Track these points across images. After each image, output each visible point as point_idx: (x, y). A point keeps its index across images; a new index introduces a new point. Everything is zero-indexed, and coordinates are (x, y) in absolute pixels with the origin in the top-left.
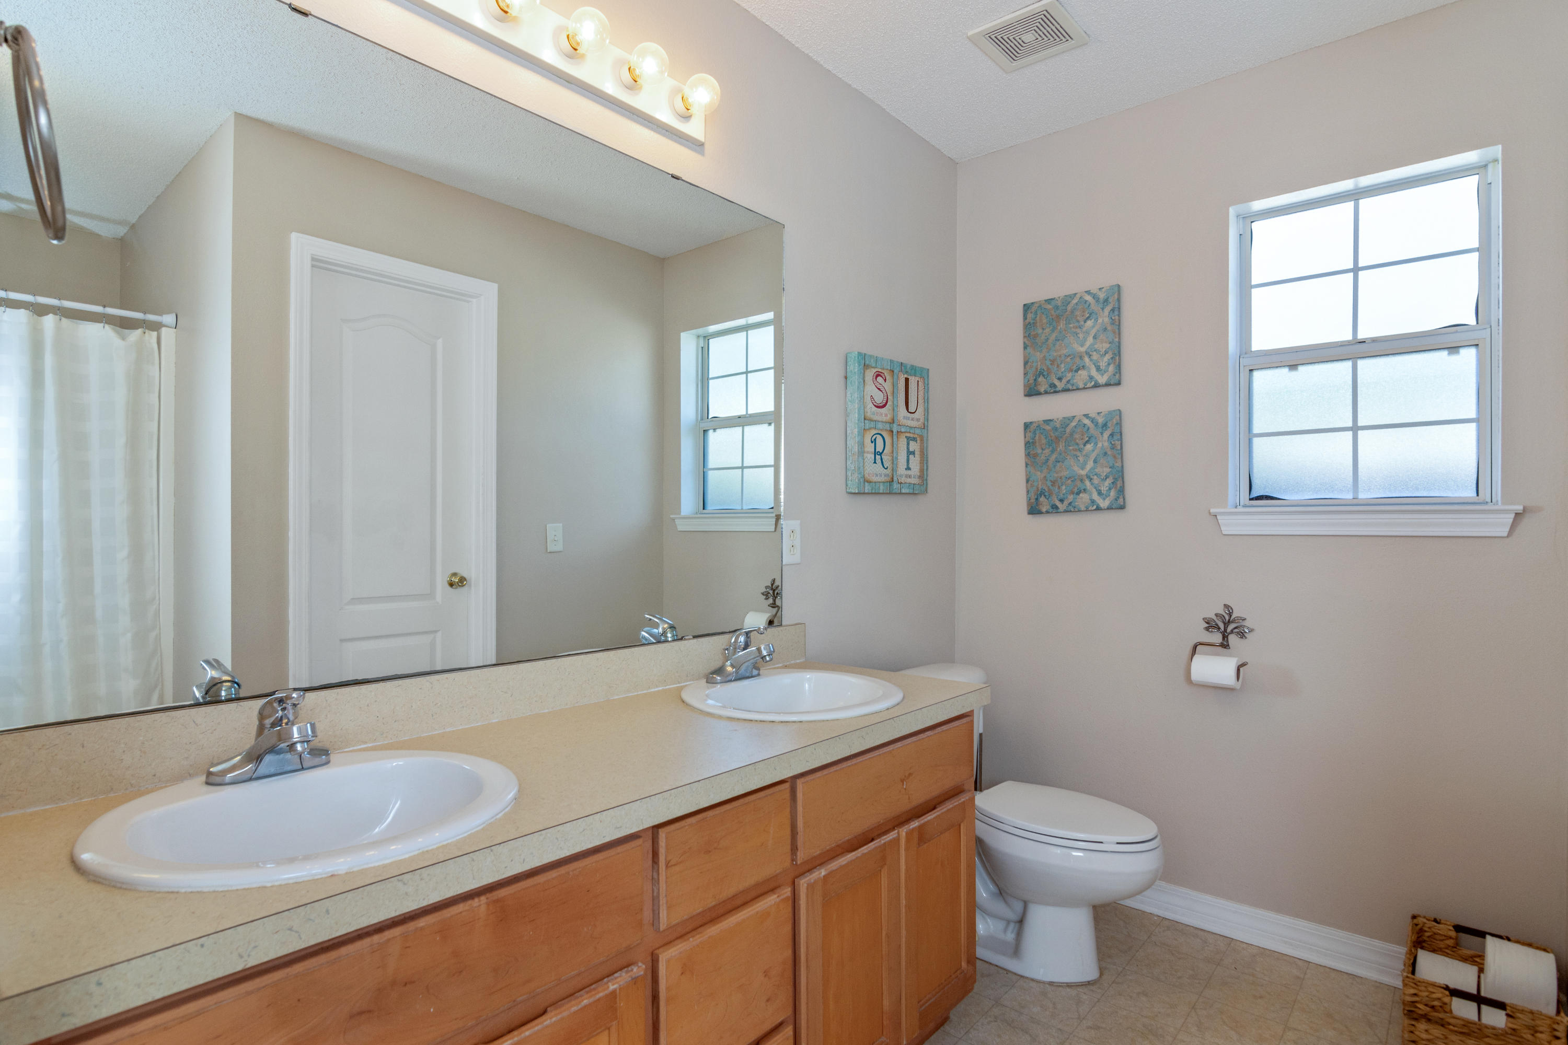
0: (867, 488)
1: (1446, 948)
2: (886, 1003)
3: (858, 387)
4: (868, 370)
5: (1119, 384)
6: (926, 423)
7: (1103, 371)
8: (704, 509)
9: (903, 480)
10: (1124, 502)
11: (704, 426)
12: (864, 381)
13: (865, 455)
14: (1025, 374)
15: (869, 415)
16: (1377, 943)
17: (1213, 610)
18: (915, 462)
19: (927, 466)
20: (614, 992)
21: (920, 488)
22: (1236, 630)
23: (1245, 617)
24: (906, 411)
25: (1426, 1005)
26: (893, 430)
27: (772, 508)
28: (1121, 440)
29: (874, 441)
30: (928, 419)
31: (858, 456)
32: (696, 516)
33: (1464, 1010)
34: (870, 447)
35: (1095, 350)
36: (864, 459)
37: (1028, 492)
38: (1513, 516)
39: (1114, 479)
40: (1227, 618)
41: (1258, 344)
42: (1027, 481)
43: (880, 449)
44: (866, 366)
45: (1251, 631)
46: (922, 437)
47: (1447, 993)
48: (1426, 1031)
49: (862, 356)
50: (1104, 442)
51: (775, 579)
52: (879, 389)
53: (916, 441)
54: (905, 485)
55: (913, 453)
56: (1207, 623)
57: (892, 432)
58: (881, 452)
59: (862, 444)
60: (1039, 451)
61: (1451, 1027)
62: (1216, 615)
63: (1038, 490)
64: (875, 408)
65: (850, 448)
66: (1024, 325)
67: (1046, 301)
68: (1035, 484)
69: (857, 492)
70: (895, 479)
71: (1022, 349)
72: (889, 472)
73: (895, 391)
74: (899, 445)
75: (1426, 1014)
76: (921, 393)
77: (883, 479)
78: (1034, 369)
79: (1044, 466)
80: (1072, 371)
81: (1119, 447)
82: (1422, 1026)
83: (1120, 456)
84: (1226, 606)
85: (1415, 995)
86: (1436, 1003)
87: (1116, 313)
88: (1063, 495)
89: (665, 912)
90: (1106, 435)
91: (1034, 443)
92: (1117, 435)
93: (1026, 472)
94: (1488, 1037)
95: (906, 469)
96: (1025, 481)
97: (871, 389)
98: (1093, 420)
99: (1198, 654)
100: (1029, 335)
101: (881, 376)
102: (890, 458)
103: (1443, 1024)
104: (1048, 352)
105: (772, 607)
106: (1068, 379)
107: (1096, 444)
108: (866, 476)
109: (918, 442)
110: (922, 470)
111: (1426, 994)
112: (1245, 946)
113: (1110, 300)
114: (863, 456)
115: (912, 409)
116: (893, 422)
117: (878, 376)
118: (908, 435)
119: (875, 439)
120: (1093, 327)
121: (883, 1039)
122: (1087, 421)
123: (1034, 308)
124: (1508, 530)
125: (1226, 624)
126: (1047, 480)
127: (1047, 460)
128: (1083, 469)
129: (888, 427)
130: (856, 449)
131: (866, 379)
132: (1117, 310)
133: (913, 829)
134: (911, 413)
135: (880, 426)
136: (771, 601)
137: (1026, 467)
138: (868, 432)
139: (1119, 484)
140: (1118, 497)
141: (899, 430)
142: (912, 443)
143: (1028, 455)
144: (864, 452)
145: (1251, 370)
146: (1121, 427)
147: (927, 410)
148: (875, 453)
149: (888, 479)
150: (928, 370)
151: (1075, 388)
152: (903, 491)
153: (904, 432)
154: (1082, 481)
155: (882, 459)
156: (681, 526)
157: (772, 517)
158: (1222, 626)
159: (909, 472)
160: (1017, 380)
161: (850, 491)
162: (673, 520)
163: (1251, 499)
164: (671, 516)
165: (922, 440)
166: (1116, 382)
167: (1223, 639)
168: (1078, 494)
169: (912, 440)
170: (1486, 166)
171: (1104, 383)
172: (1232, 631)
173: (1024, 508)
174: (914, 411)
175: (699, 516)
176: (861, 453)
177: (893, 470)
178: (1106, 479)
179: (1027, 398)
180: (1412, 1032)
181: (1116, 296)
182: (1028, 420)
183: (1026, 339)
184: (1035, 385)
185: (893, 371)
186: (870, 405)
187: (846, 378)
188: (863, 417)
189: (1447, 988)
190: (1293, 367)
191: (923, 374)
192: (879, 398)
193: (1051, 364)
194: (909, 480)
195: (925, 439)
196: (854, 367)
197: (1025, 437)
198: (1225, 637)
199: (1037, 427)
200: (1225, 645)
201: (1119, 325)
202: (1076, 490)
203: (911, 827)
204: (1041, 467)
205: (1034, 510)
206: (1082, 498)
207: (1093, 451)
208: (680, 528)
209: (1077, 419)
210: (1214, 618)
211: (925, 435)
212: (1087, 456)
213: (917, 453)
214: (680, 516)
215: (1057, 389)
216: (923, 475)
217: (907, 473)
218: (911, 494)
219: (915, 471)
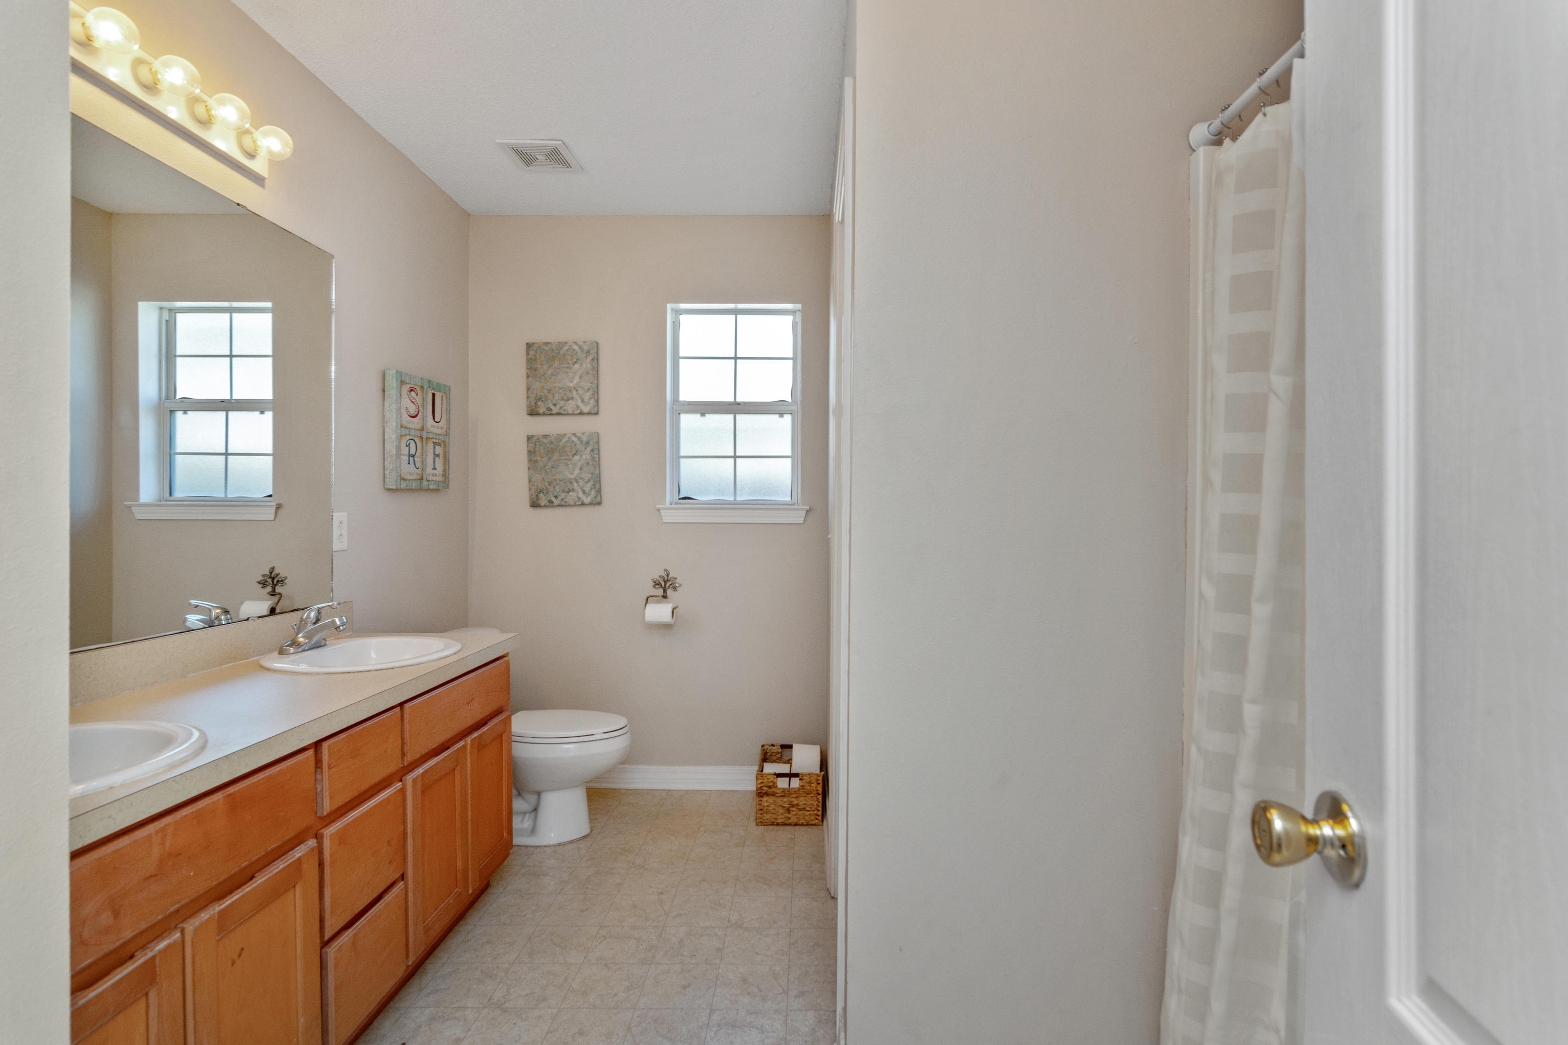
0: (403, 485)
1: (777, 760)
2: (459, 863)
3: (396, 400)
4: (404, 386)
5: (597, 413)
6: (448, 431)
7: (586, 403)
8: (170, 495)
9: (430, 478)
10: (601, 499)
11: (169, 405)
12: (401, 395)
13: (402, 457)
14: (527, 397)
15: (404, 423)
16: (746, 768)
17: (657, 573)
18: (439, 463)
19: (449, 466)
20: (300, 858)
21: (443, 485)
22: (671, 586)
23: (676, 576)
24: (433, 421)
25: (766, 787)
26: (422, 437)
27: (270, 496)
28: (599, 454)
29: (408, 446)
30: (449, 428)
31: (396, 458)
32: (160, 503)
33: (782, 783)
34: (405, 451)
35: (581, 387)
36: (400, 461)
37: (530, 489)
38: (805, 512)
39: (594, 482)
40: (666, 578)
41: (684, 396)
42: (530, 481)
43: (412, 452)
44: (402, 383)
45: (680, 585)
46: (444, 442)
47: (775, 776)
48: (767, 801)
49: (399, 373)
50: (587, 455)
51: (274, 567)
52: (412, 401)
53: (441, 446)
54: (432, 482)
55: (438, 456)
56: (655, 582)
57: (422, 438)
58: (414, 454)
59: (399, 448)
60: (539, 459)
61: (777, 795)
62: (660, 576)
63: (538, 489)
64: (410, 418)
65: (388, 450)
66: (527, 359)
67: (544, 343)
68: (536, 484)
69: (395, 488)
70: (424, 477)
71: (525, 378)
72: (419, 471)
73: (425, 403)
74: (428, 449)
75: (766, 792)
76: (444, 406)
77: (415, 477)
78: (534, 395)
79: (543, 470)
80: (564, 400)
81: (597, 460)
82: (765, 799)
83: (598, 466)
84: (666, 570)
85: (762, 783)
86: (771, 784)
87: (595, 362)
88: (558, 493)
89: (328, 801)
90: (589, 449)
91: (535, 452)
92: (596, 451)
93: (529, 474)
94: (792, 794)
95: (433, 469)
96: (528, 481)
97: (406, 402)
98: (579, 438)
99: (650, 603)
100: (531, 368)
101: (414, 391)
102: (420, 459)
103: (774, 795)
104: (546, 383)
105: (272, 595)
106: (561, 406)
107: (581, 456)
108: (402, 474)
109: (442, 446)
110: (444, 470)
111: (766, 780)
112: (677, 792)
113: (591, 352)
114: (400, 458)
115: (437, 420)
116: (422, 429)
117: (412, 390)
118: (434, 440)
119: (409, 444)
120: (579, 369)
121: (457, 890)
122: (575, 439)
123: (535, 347)
124: (803, 520)
125: (665, 582)
126: (545, 481)
127: (545, 466)
128: (572, 474)
129: (419, 433)
130: (394, 452)
131: (402, 393)
132: (596, 359)
133: (475, 738)
134: (437, 422)
135: (412, 432)
136: (269, 589)
137: (529, 470)
138: (404, 438)
139: (597, 486)
140: (597, 496)
141: (428, 437)
142: (437, 447)
143: (530, 461)
144: (401, 455)
145: (679, 413)
146: (599, 445)
147: (449, 420)
148: (410, 456)
149: (418, 477)
150: (450, 387)
151: (566, 413)
152: (431, 487)
153: (432, 438)
154: (571, 483)
155: (414, 461)
156: (139, 514)
157: (271, 506)
158: (663, 584)
159: (435, 472)
160: (521, 402)
161: (388, 487)
162: (129, 507)
163: (680, 499)
164: (126, 503)
165: (445, 445)
166: (596, 412)
167: (664, 592)
168: (568, 492)
169: (437, 445)
170: (795, 312)
171: (587, 412)
172: (669, 587)
173: (527, 503)
174: (438, 421)
175: (163, 503)
176: (398, 455)
177: (423, 470)
178: (588, 482)
179: (528, 416)
180: (760, 804)
181: (595, 350)
182: (530, 434)
183: (528, 371)
184: (536, 407)
185: (423, 387)
186: (405, 416)
187: (384, 391)
188: (400, 425)
189: (775, 774)
190: (703, 414)
191: (446, 390)
192: (413, 410)
193: (548, 393)
194: (434, 478)
195: (447, 444)
196: (392, 383)
197: (528, 447)
198: (665, 591)
199: (538, 440)
200: (665, 597)
201: (598, 371)
202: (566, 489)
203: (473, 737)
204: (540, 471)
205: (535, 505)
206: (571, 496)
207: (579, 461)
208: (138, 516)
209: (567, 436)
210: (659, 578)
211: (447, 441)
212: (575, 465)
213: (441, 456)
214: (137, 503)
215: (553, 412)
216: (445, 474)
217: (434, 472)
218: (436, 490)
219: (440, 470)
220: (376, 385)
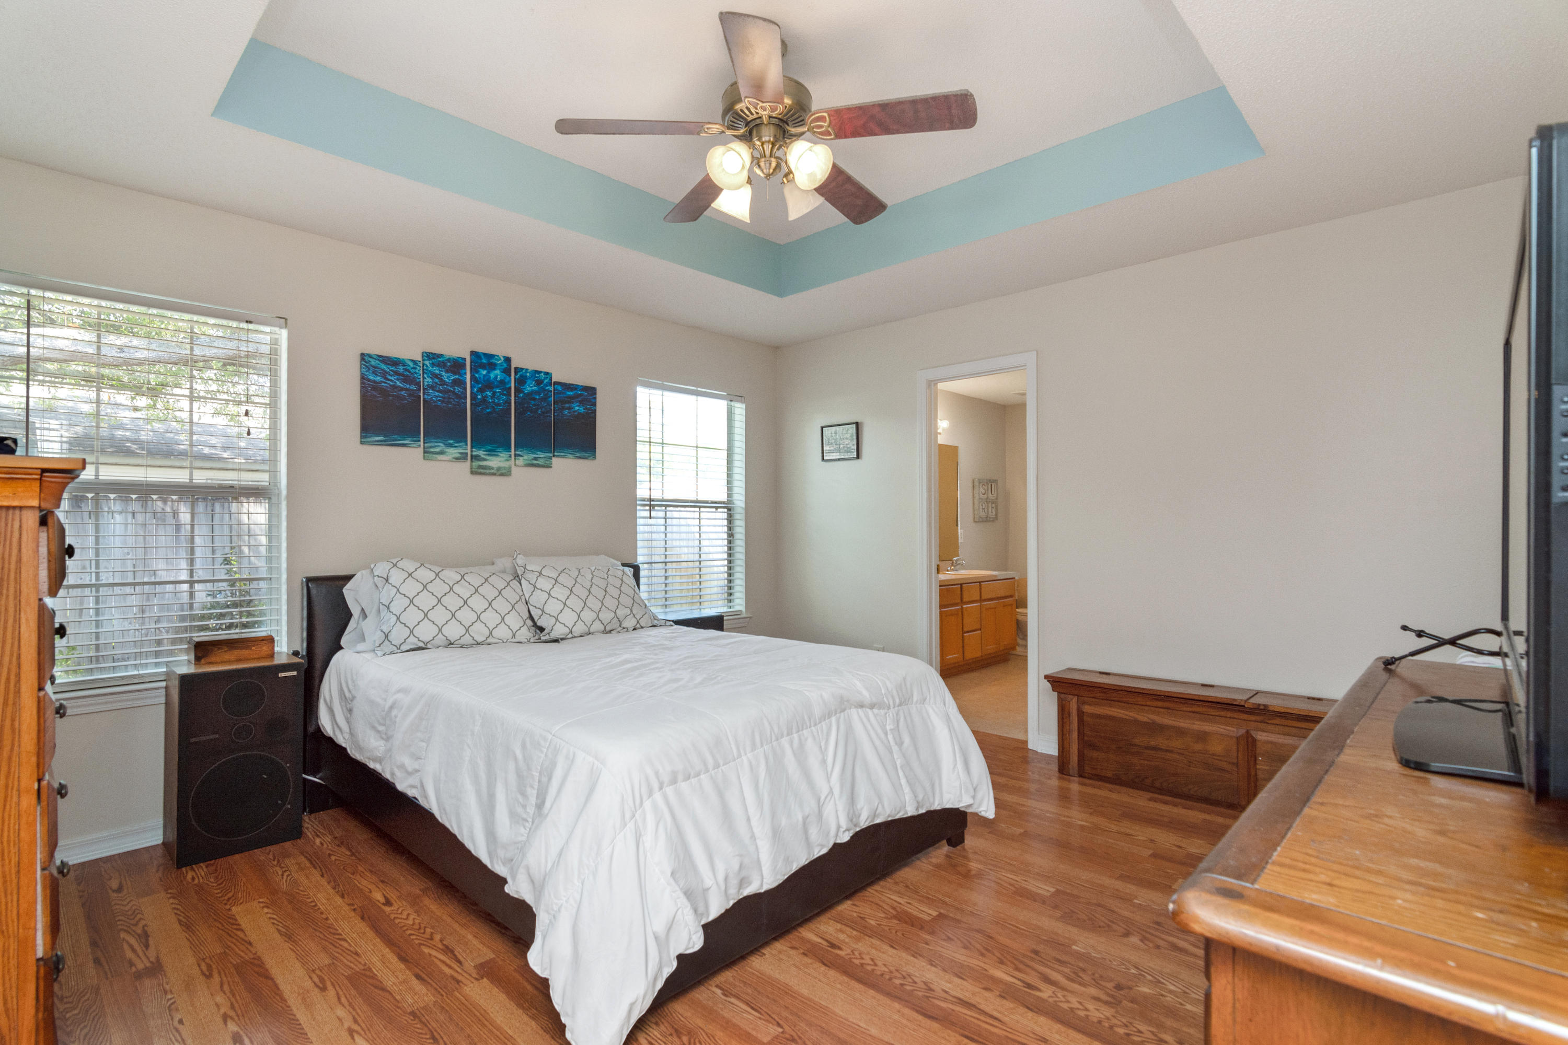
0: (981, 520)
3: (978, 489)
6: (997, 498)
9: (991, 516)
15: (981, 496)
18: (994, 510)
19: (998, 511)
21: (996, 518)
24: (992, 494)
26: (988, 501)
30: (998, 496)
34: (981, 507)
36: (980, 511)
43: (984, 507)
44: (980, 482)
49: (980, 479)
52: (984, 488)
54: (991, 518)
55: (994, 507)
59: (979, 506)
64: (983, 495)
69: (978, 520)
70: (989, 516)
72: (987, 514)
73: (988, 488)
74: (989, 505)
97: (982, 489)
102: (987, 510)
108: (981, 516)
110: (996, 513)
116: (987, 498)
117: (984, 484)
119: (983, 504)
129: (986, 500)
130: (977, 507)
131: (980, 485)
135: (984, 500)
138: (981, 502)
148: (983, 509)
149: (986, 517)
150: (998, 481)
152: (991, 520)
153: (991, 501)
155: (985, 511)
161: (975, 521)
169: (993, 503)
176: (979, 509)
185: (987, 483)
186: (981, 494)
192: (984, 492)
194: (993, 516)
196: (976, 483)
211: (997, 501)
216: (996, 515)
217: (992, 514)
218: (993, 521)
219: (994, 513)
220: (971, 485)
